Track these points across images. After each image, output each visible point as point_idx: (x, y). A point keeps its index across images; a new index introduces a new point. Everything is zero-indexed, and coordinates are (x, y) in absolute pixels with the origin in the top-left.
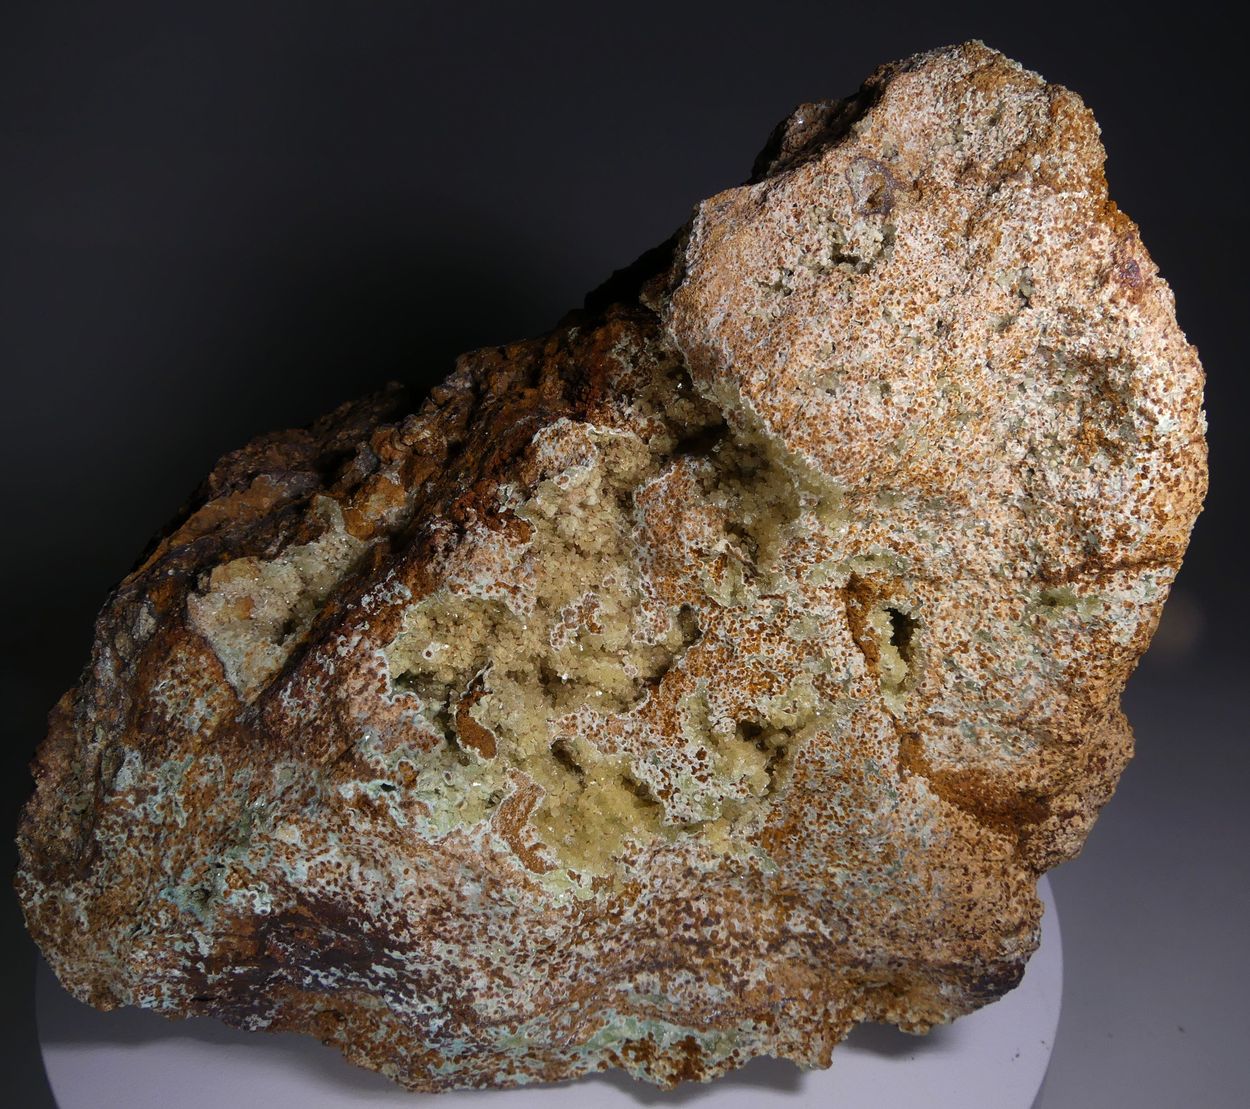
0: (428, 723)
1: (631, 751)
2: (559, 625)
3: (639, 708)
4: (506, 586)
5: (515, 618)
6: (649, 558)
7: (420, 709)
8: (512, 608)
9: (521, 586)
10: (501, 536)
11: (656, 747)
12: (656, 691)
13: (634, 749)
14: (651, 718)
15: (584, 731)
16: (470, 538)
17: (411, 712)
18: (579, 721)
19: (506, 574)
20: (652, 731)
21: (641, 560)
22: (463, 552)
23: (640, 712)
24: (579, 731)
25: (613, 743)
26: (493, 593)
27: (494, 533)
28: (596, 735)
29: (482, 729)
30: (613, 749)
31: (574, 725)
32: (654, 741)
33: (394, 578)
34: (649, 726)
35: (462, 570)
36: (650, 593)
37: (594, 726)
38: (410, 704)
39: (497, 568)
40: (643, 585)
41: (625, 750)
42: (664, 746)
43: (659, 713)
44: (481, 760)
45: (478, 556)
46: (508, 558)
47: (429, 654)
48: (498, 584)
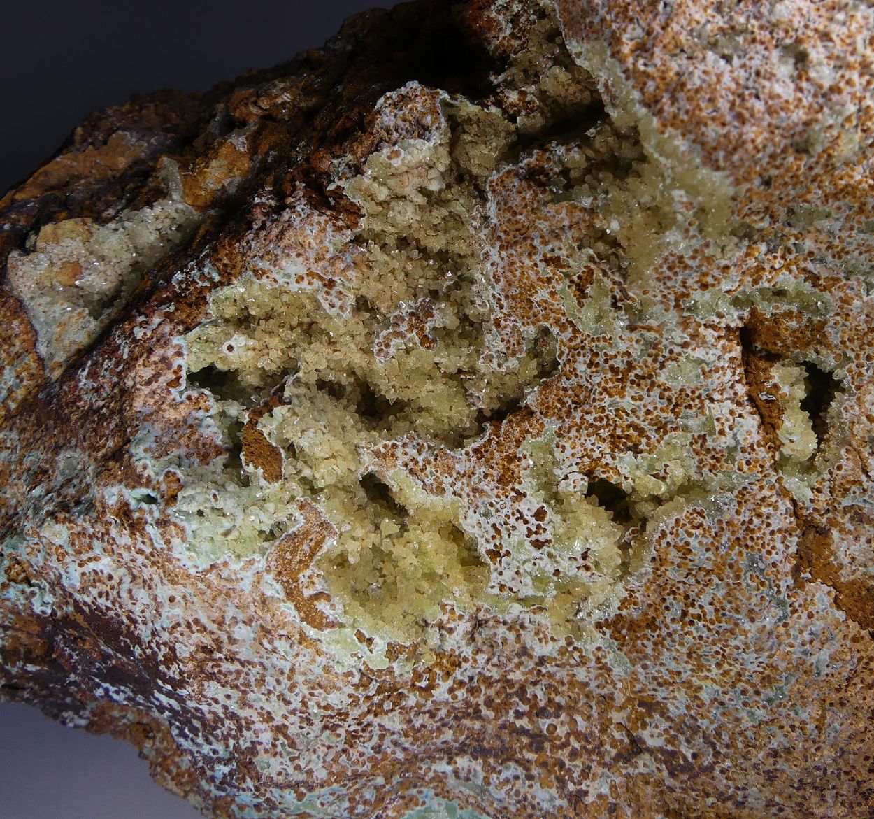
0: (215, 429)
1: (460, 496)
2: (385, 333)
3: (475, 445)
4: (320, 278)
5: (328, 317)
6: (501, 264)
7: (212, 412)
8: (326, 305)
9: (336, 279)
10: (323, 219)
11: (489, 496)
12: (498, 428)
13: (464, 495)
14: (487, 461)
15: (406, 465)
16: (286, 215)
17: (201, 414)
18: (399, 452)
19: (321, 263)
20: (486, 476)
21: (492, 264)
22: (275, 232)
23: (476, 451)
24: (399, 463)
25: (441, 483)
26: (304, 284)
27: (316, 213)
28: (422, 471)
29: (270, 445)
30: (442, 491)
31: (393, 455)
32: (486, 488)
33: (207, 256)
34: (483, 469)
35: (268, 253)
36: (502, 307)
37: (420, 459)
38: (202, 404)
39: (311, 255)
40: (494, 295)
41: (454, 493)
42: (498, 496)
43: (497, 455)
44: (263, 482)
45: (290, 237)
46: (327, 244)
47: (230, 348)
48: (311, 274)
